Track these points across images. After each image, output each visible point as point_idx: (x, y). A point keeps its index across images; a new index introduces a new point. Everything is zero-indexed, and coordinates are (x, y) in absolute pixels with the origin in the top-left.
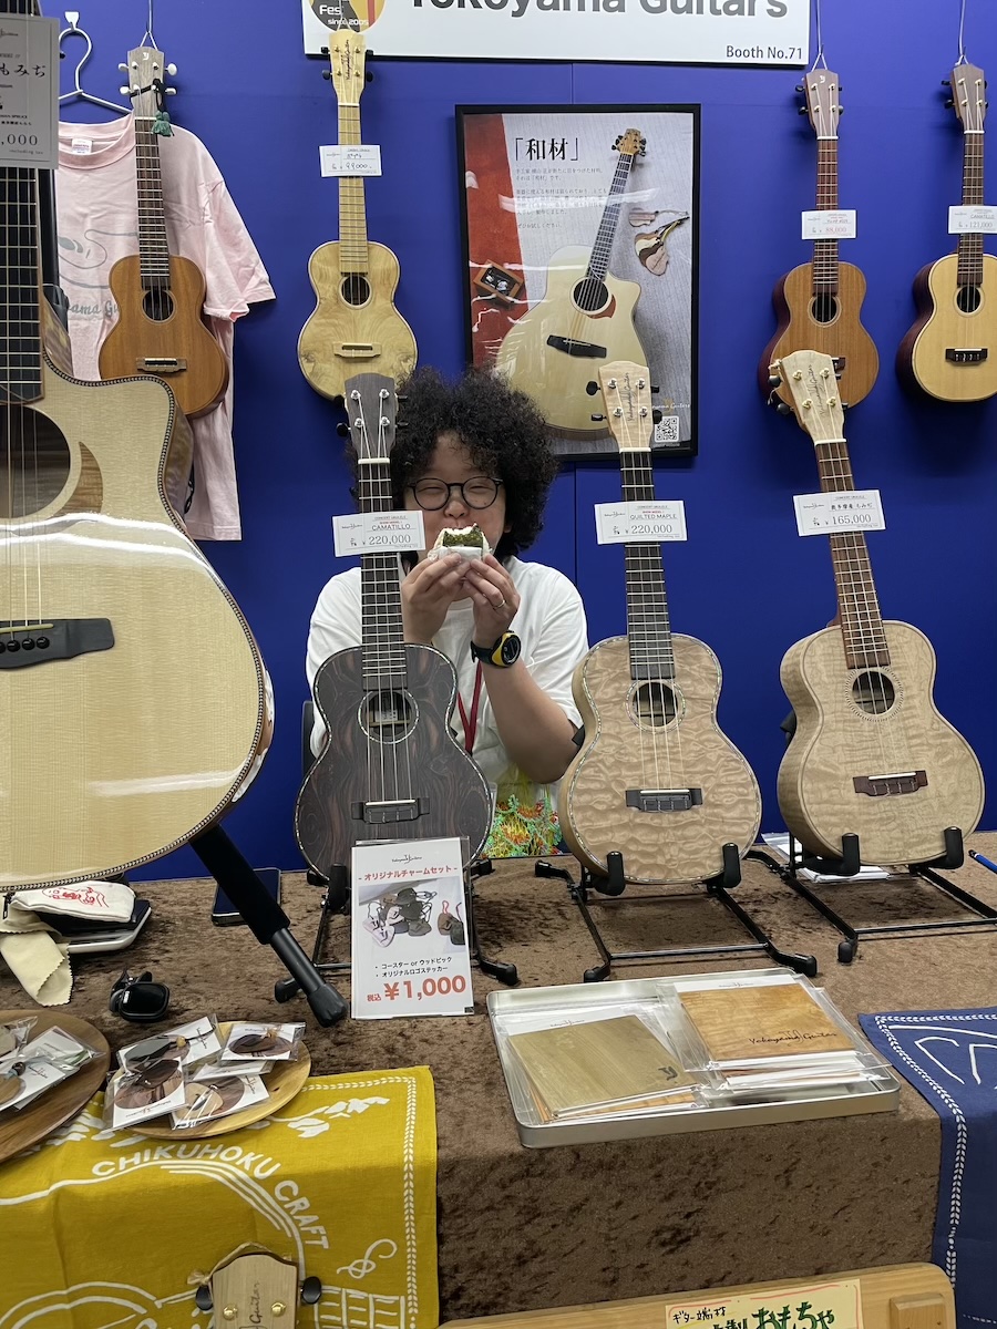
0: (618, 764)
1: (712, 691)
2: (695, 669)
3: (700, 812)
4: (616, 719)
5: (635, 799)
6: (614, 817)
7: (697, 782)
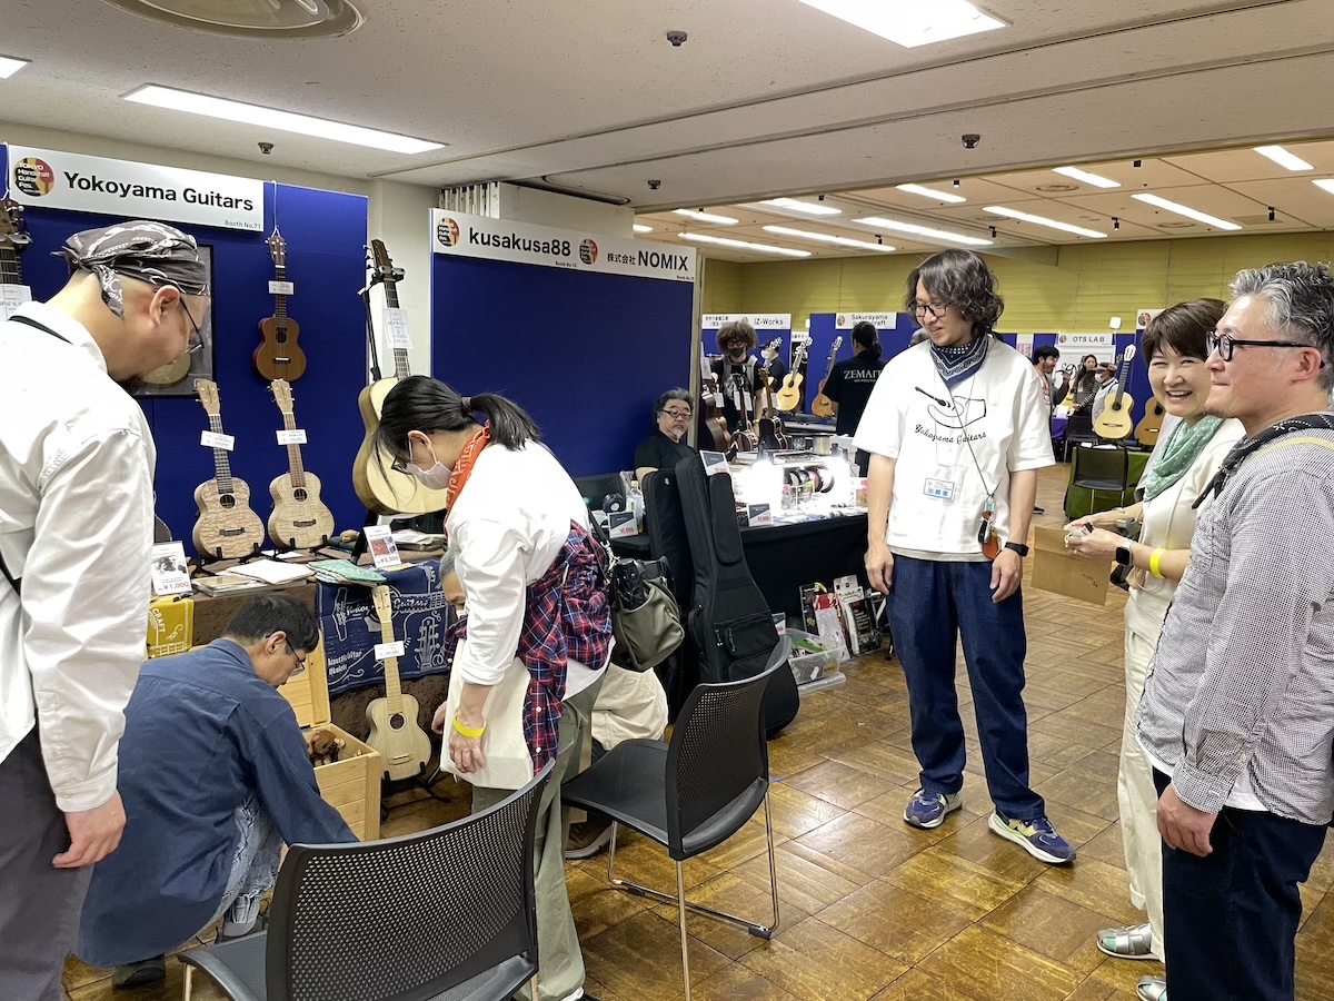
0: (216, 522)
1: (246, 496)
2: (240, 489)
3: (244, 535)
4: (215, 508)
5: (223, 533)
6: (216, 539)
7: (243, 526)
